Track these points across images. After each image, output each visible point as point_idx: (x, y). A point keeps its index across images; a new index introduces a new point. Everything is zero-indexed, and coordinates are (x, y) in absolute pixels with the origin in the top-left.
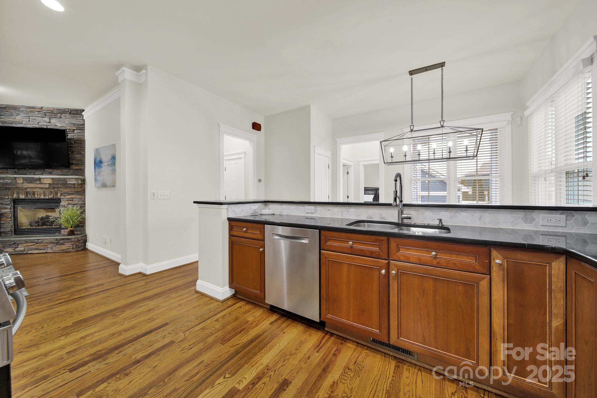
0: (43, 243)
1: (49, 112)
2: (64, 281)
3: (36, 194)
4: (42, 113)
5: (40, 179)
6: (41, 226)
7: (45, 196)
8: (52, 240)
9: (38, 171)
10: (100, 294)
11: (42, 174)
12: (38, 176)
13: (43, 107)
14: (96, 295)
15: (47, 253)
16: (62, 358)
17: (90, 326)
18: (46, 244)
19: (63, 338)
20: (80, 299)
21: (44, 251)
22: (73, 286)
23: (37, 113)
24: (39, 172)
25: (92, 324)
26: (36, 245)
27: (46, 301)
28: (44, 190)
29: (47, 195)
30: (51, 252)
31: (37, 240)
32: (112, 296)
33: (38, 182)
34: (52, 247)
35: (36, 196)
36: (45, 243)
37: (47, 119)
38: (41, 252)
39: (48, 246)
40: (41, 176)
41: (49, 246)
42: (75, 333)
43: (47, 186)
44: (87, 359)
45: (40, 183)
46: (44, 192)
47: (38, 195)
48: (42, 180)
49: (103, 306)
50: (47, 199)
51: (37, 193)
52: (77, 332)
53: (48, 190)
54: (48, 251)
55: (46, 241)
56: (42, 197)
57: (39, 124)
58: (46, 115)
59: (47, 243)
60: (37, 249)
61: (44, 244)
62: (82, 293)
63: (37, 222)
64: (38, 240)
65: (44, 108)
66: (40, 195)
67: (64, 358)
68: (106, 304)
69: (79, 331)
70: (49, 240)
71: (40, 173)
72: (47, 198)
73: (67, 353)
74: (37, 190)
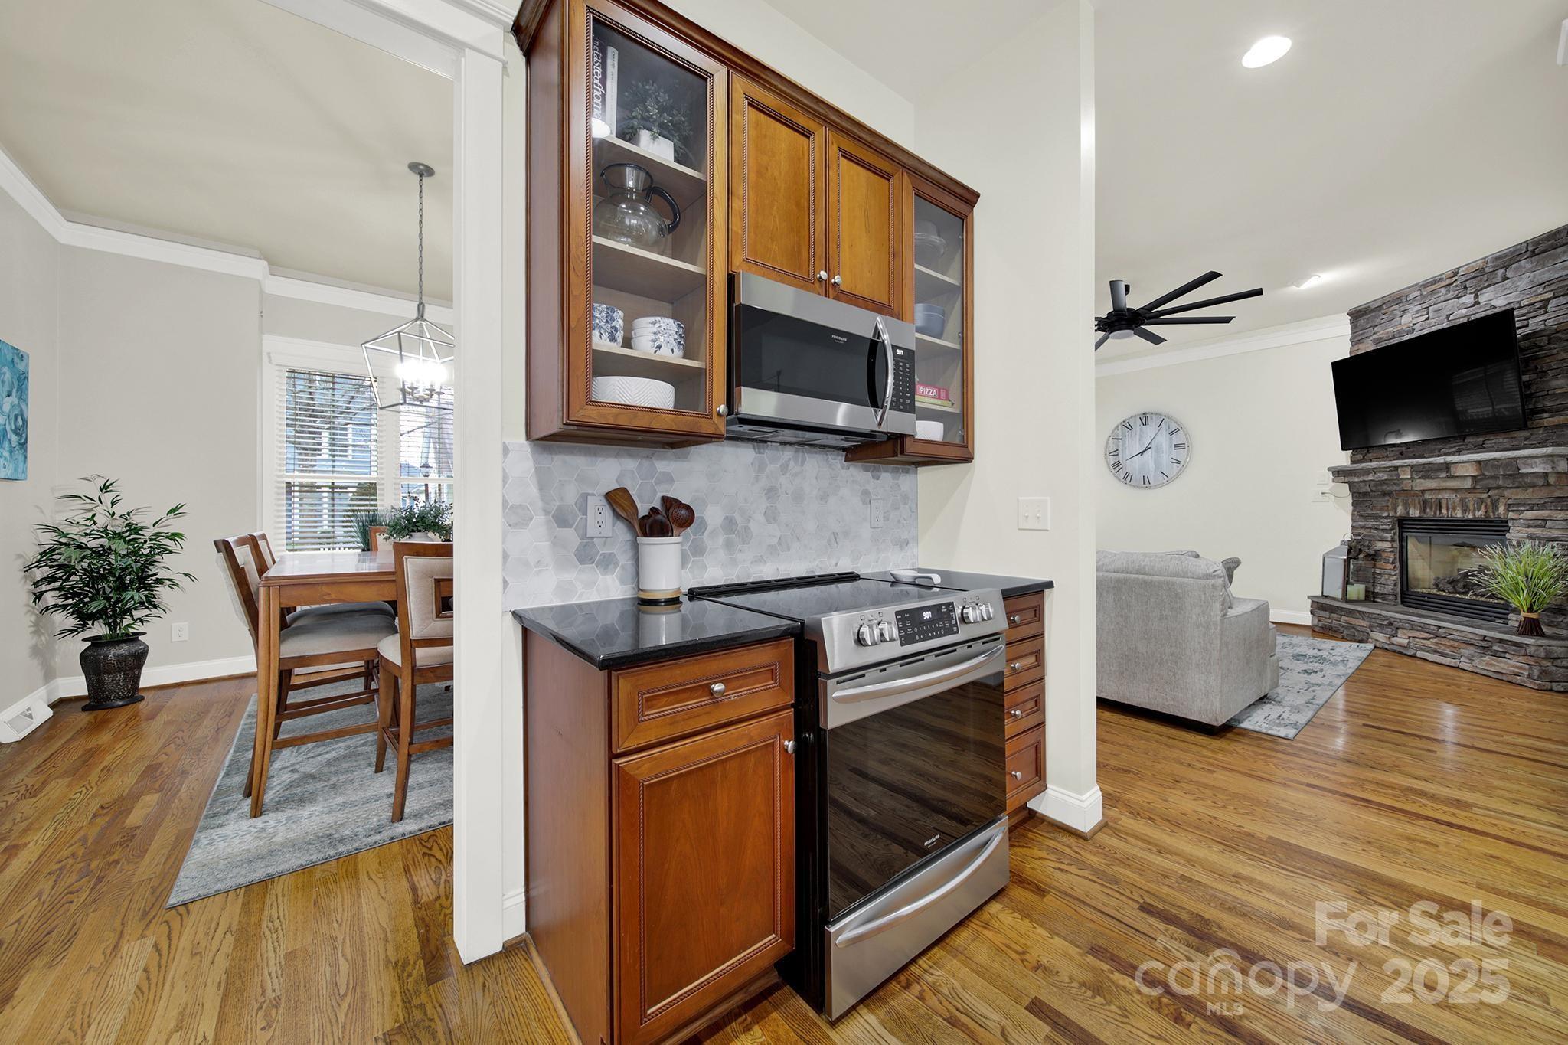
0: (1449, 639)
1: (1473, 275)
2: (1393, 746)
3: (1444, 505)
4: (1456, 286)
5: (1447, 467)
6: (1460, 593)
7: (1464, 511)
8: (1471, 636)
9: (1447, 446)
10: (1421, 822)
11: (1459, 452)
12: (1440, 460)
13: (1459, 268)
14: (1406, 819)
15: (1458, 668)
16: (1166, 877)
17: (1283, 868)
18: (1456, 644)
19: (1217, 848)
20: (1359, 803)
21: (1452, 662)
22: (1394, 768)
23: (1443, 291)
24: (1450, 448)
25: (1294, 867)
26: (1434, 640)
27: (1297, 766)
28: (1464, 496)
29: (1471, 508)
30: (1469, 669)
31: (1435, 628)
32: (1441, 848)
33: (1444, 475)
34: (1473, 656)
35: (1444, 511)
36: (1453, 640)
37: (1469, 299)
38: (1444, 662)
39: (1462, 651)
40: (1450, 459)
41: (1467, 651)
42: (1243, 858)
43: (1468, 484)
44: (1184, 916)
45: (1447, 477)
46: (1462, 500)
47: (1448, 510)
48: (1453, 469)
49: (1379, 854)
50: (1471, 521)
51: (1447, 504)
52: (1249, 859)
53: (1472, 495)
54: (1462, 666)
55: (1456, 636)
56: (1459, 514)
57: (1451, 318)
58: (1465, 287)
59: (1458, 641)
60: (1435, 651)
61: (1452, 643)
62: (1385, 794)
63: (1453, 581)
64: (1440, 627)
65: (1461, 269)
66: (1454, 509)
67: (1167, 881)
68: (1391, 855)
69: (1252, 860)
70: (1464, 634)
71: (1453, 450)
72: (1471, 516)
73: (1182, 876)
74: (1447, 496)
